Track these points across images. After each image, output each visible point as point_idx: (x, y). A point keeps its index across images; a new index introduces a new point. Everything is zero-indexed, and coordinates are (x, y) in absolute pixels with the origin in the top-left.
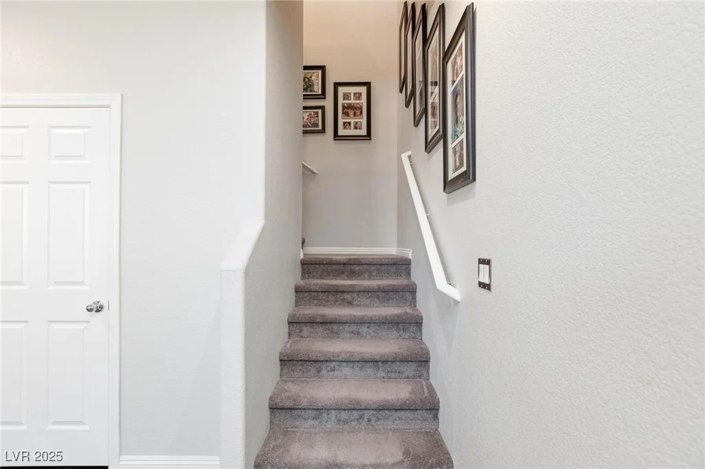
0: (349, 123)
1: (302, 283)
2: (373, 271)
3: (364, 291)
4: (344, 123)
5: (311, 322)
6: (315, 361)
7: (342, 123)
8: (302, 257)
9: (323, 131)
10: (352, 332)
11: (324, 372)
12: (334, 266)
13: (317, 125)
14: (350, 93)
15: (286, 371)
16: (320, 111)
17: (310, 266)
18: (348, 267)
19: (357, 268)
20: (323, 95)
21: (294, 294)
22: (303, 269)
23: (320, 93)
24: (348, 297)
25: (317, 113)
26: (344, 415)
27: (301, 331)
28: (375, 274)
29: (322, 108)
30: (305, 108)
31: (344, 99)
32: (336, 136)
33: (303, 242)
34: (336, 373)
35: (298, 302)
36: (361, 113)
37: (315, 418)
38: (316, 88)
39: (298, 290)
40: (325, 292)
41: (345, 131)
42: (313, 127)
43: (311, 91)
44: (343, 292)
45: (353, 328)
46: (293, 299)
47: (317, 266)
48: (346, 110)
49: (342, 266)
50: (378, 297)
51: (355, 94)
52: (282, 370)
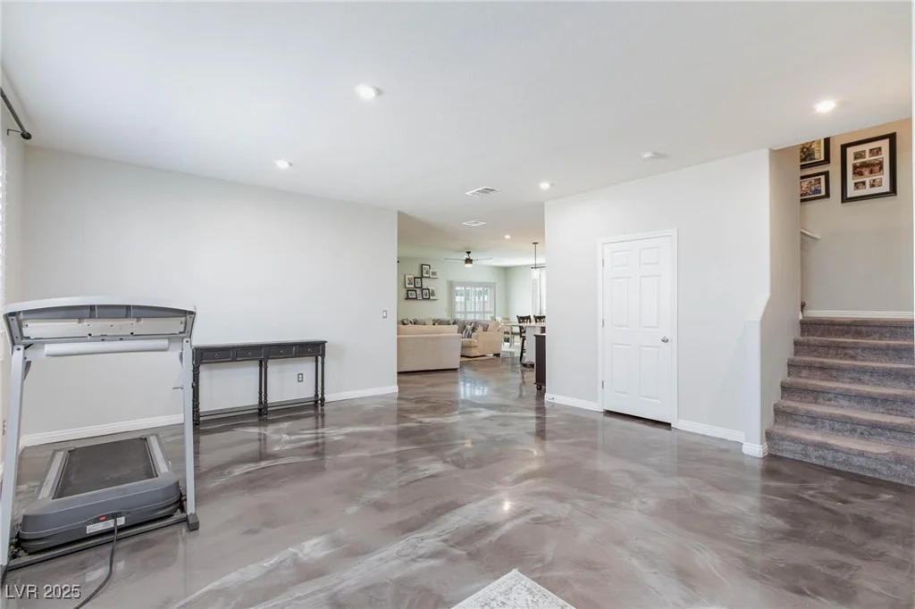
0: (864, 183)
1: (801, 338)
2: (886, 332)
3: (869, 348)
4: (856, 184)
5: (810, 367)
6: (812, 391)
7: (853, 185)
8: (801, 317)
9: (827, 195)
10: (853, 378)
11: (821, 400)
12: (837, 327)
13: (820, 192)
14: (864, 151)
15: (786, 395)
16: (823, 178)
17: (808, 326)
18: (853, 328)
19: (864, 329)
20: (827, 160)
21: (793, 346)
22: (802, 328)
23: (823, 159)
24: (851, 352)
25: (819, 179)
26: (837, 426)
27: (800, 372)
28: (888, 335)
29: (827, 174)
30: (802, 178)
31: (856, 158)
32: (845, 199)
33: (803, 306)
34: (833, 403)
35: (796, 353)
36: (881, 168)
37: (811, 424)
38: (816, 156)
39: (796, 343)
40: (825, 346)
41: (858, 191)
42: (814, 194)
43: (811, 159)
44: (844, 348)
45: (853, 375)
46: (793, 351)
47: (818, 326)
48: (859, 170)
49: (845, 328)
50: (887, 355)
51: (871, 151)
52: (782, 395)
